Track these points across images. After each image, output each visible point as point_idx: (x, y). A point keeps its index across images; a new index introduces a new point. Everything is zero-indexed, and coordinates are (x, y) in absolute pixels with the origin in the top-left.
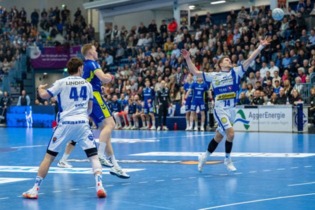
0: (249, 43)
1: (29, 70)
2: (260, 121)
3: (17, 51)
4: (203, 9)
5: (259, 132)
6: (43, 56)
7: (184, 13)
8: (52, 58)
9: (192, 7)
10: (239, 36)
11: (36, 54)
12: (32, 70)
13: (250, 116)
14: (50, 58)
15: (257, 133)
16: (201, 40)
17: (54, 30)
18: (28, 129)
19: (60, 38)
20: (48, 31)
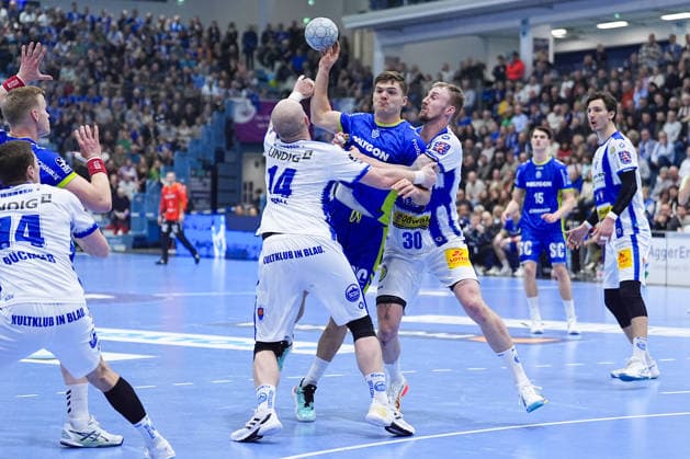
0: (665, 109)
1: (230, 146)
2: (669, 264)
3: (208, 108)
4: (582, 36)
5: (666, 285)
6: (259, 118)
7: (540, 43)
9: (560, 33)
10: (645, 94)
11: (245, 114)
12: (237, 145)
15: (662, 289)
17: (283, 68)
18: (216, 261)
20: (273, 69)
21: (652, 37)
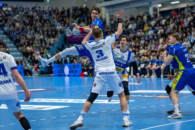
0: (194, 27)
1: (66, 43)
3: (59, 32)
7: (155, 9)
8: (79, 36)
9: (160, 5)
10: (188, 22)
11: (69, 34)
16: (166, 25)
17: (79, 20)
19: (83, 24)
20: (76, 20)
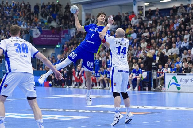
0: (184, 30)
2: (188, 85)
3: (23, 33)
4: (155, 5)
6: (42, 36)
7: (140, 8)
8: (48, 37)
9: (147, 4)
10: (178, 25)
11: (37, 35)
13: (181, 81)
14: (46, 37)
15: (186, 93)
16: (152, 27)
17: (50, 18)
19: (54, 24)
20: (46, 19)
21: (182, 5)
